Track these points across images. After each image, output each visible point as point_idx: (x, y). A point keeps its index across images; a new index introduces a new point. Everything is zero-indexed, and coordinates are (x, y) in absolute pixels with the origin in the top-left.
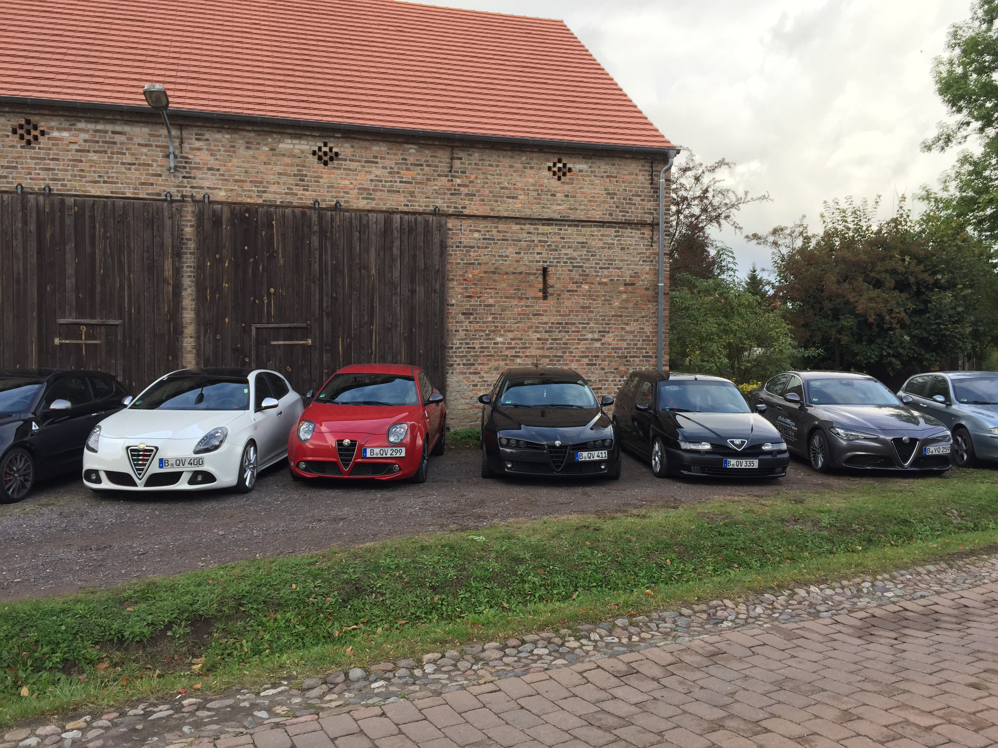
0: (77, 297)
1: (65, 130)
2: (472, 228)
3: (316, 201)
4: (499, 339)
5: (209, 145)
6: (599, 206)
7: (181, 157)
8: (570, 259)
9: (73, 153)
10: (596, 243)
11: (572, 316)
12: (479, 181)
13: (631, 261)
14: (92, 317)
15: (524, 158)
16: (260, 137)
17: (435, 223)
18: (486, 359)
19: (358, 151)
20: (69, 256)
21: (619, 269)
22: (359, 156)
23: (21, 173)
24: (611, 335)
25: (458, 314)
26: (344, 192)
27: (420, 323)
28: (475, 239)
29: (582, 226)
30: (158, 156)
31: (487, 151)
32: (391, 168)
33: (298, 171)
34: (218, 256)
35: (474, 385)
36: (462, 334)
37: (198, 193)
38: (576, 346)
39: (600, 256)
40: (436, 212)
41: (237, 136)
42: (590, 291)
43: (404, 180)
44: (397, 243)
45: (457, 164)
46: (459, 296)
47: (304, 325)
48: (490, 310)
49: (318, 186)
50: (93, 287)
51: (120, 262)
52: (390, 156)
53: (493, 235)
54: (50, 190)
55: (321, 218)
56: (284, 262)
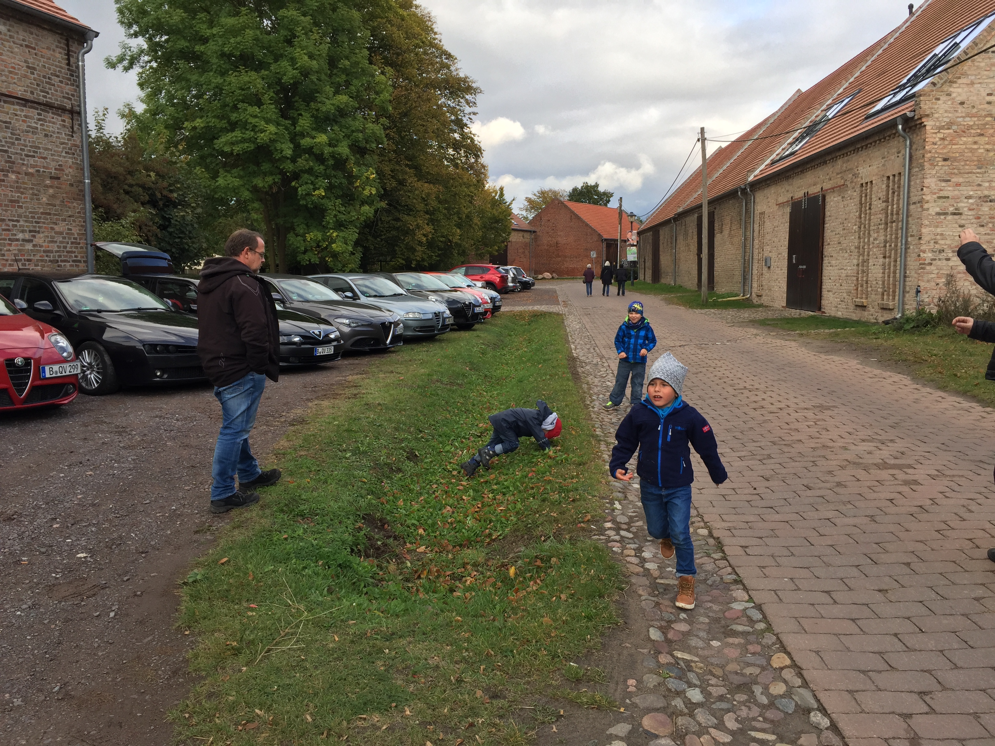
6: (20, 79)
10: (19, 125)
13: (55, 151)
21: (45, 158)
24: (42, 235)
29: (5, 102)
38: (8, 248)
39: (25, 140)
42: (17, 182)
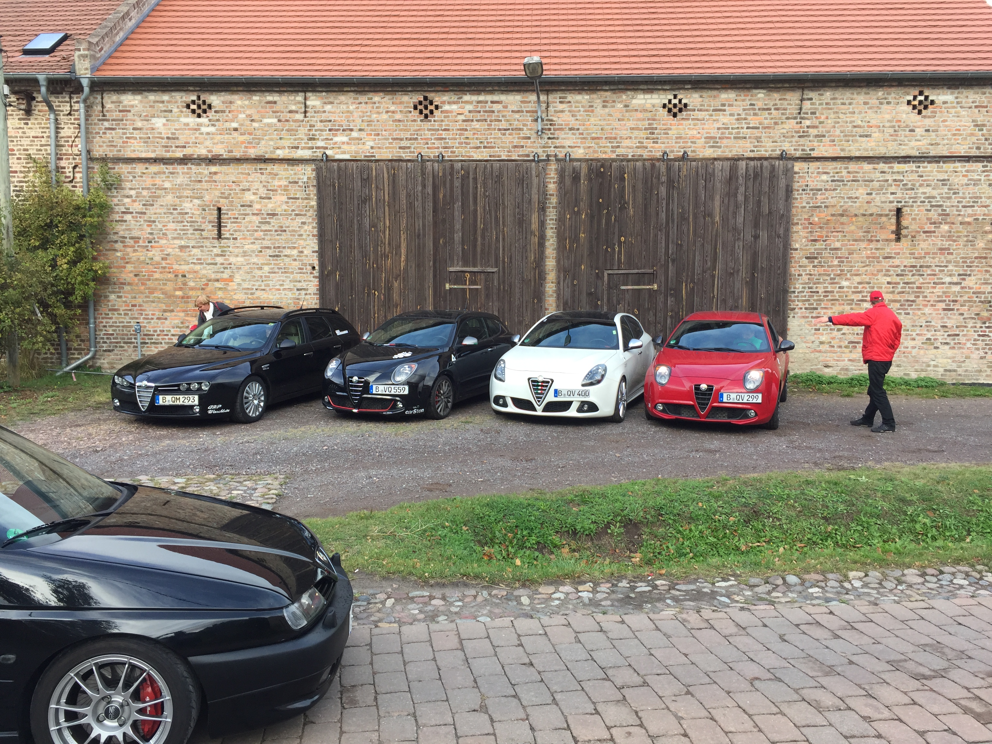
0: (463, 249)
1: (454, 103)
2: (820, 170)
3: (665, 153)
4: (845, 283)
5: (571, 106)
6: (966, 139)
7: (547, 120)
8: (929, 197)
9: (461, 123)
10: (958, 180)
11: (927, 259)
12: (829, 121)
14: (474, 266)
15: (880, 94)
16: (615, 96)
17: (781, 167)
18: (830, 303)
19: (707, 100)
20: (456, 213)
21: (985, 207)
22: (708, 106)
23: (420, 143)
24: (973, 278)
25: (801, 258)
26: (692, 142)
27: (762, 267)
28: (823, 181)
29: (944, 162)
30: (528, 121)
31: (840, 89)
32: (739, 115)
33: (649, 124)
34: (576, 209)
35: (816, 330)
36: (805, 278)
37: (560, 152)
38: (932, 290)
39: (964, 193)
40: (783, 157)
41: (594, 96)
42: (950, 232)
43: (751, 125)
44: (742, 189)
45: (807, 105)
46: (804, 240)
47: (651, 271)
48: (837, 254)
49: (667, 138)
50: (475, 240)
51: (497, 219)
52: (738, 103)
53: (842, 177)
54: (443, 157)
55: (669, 169)
56: (634, 212)
